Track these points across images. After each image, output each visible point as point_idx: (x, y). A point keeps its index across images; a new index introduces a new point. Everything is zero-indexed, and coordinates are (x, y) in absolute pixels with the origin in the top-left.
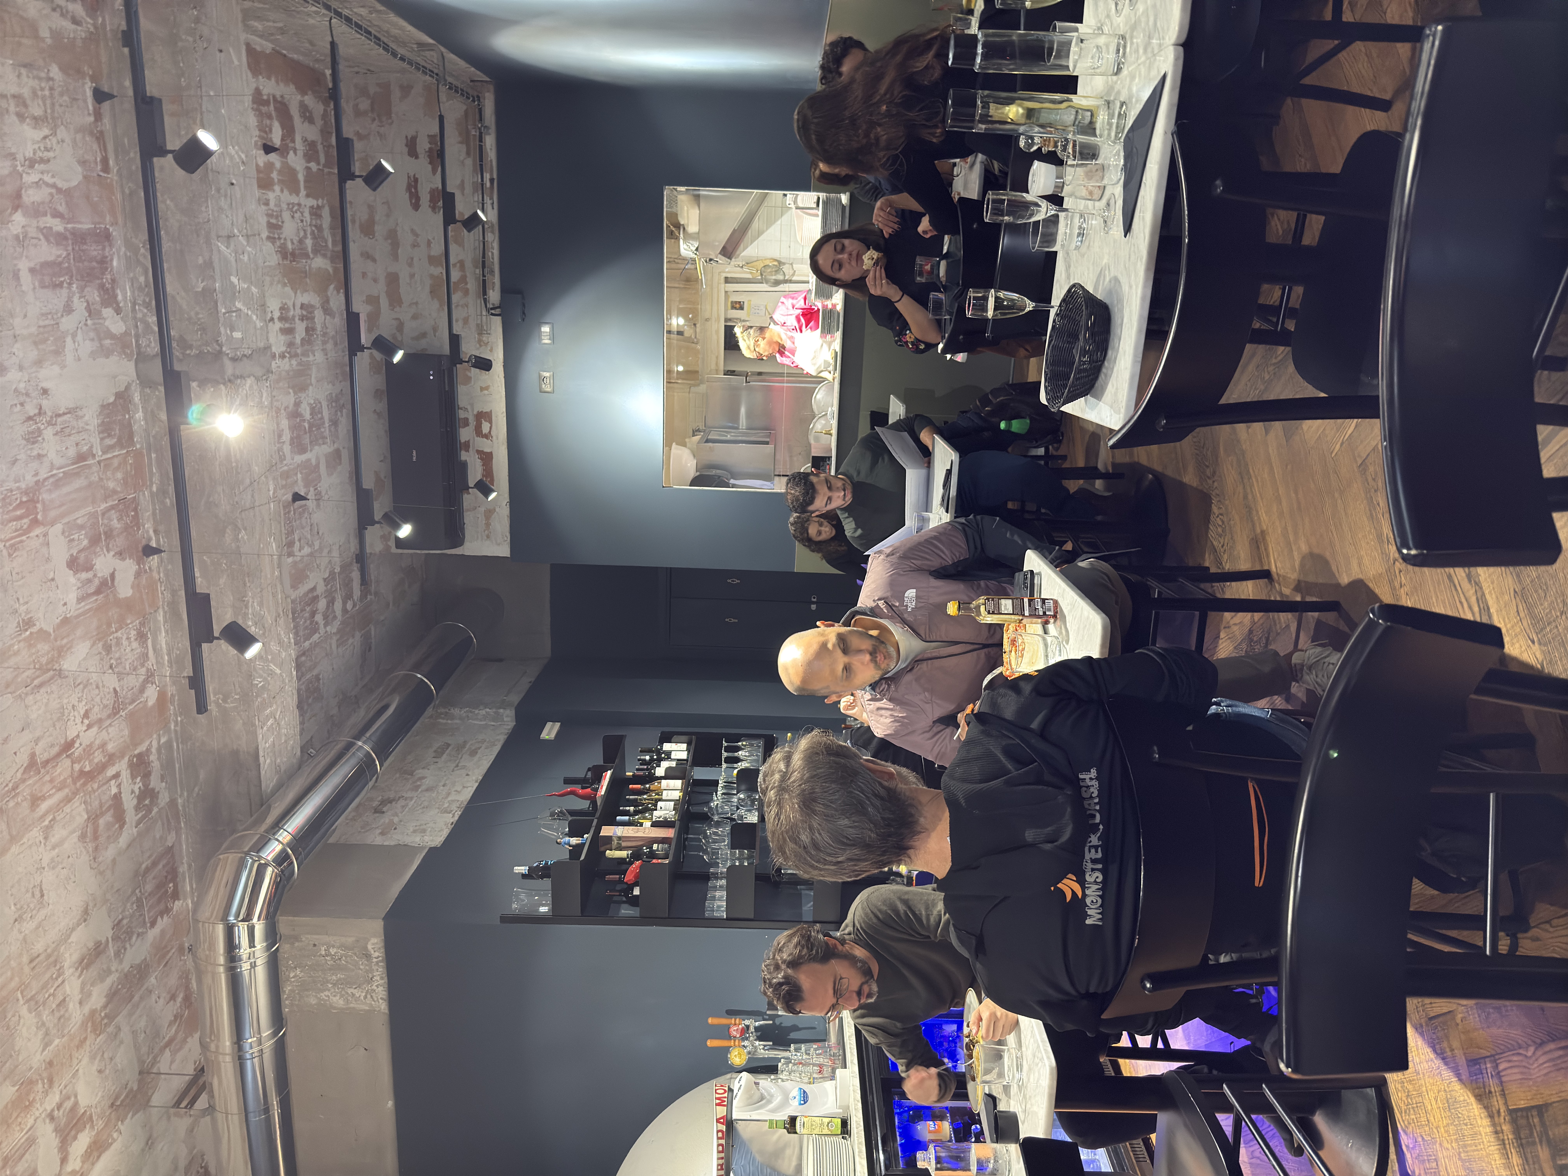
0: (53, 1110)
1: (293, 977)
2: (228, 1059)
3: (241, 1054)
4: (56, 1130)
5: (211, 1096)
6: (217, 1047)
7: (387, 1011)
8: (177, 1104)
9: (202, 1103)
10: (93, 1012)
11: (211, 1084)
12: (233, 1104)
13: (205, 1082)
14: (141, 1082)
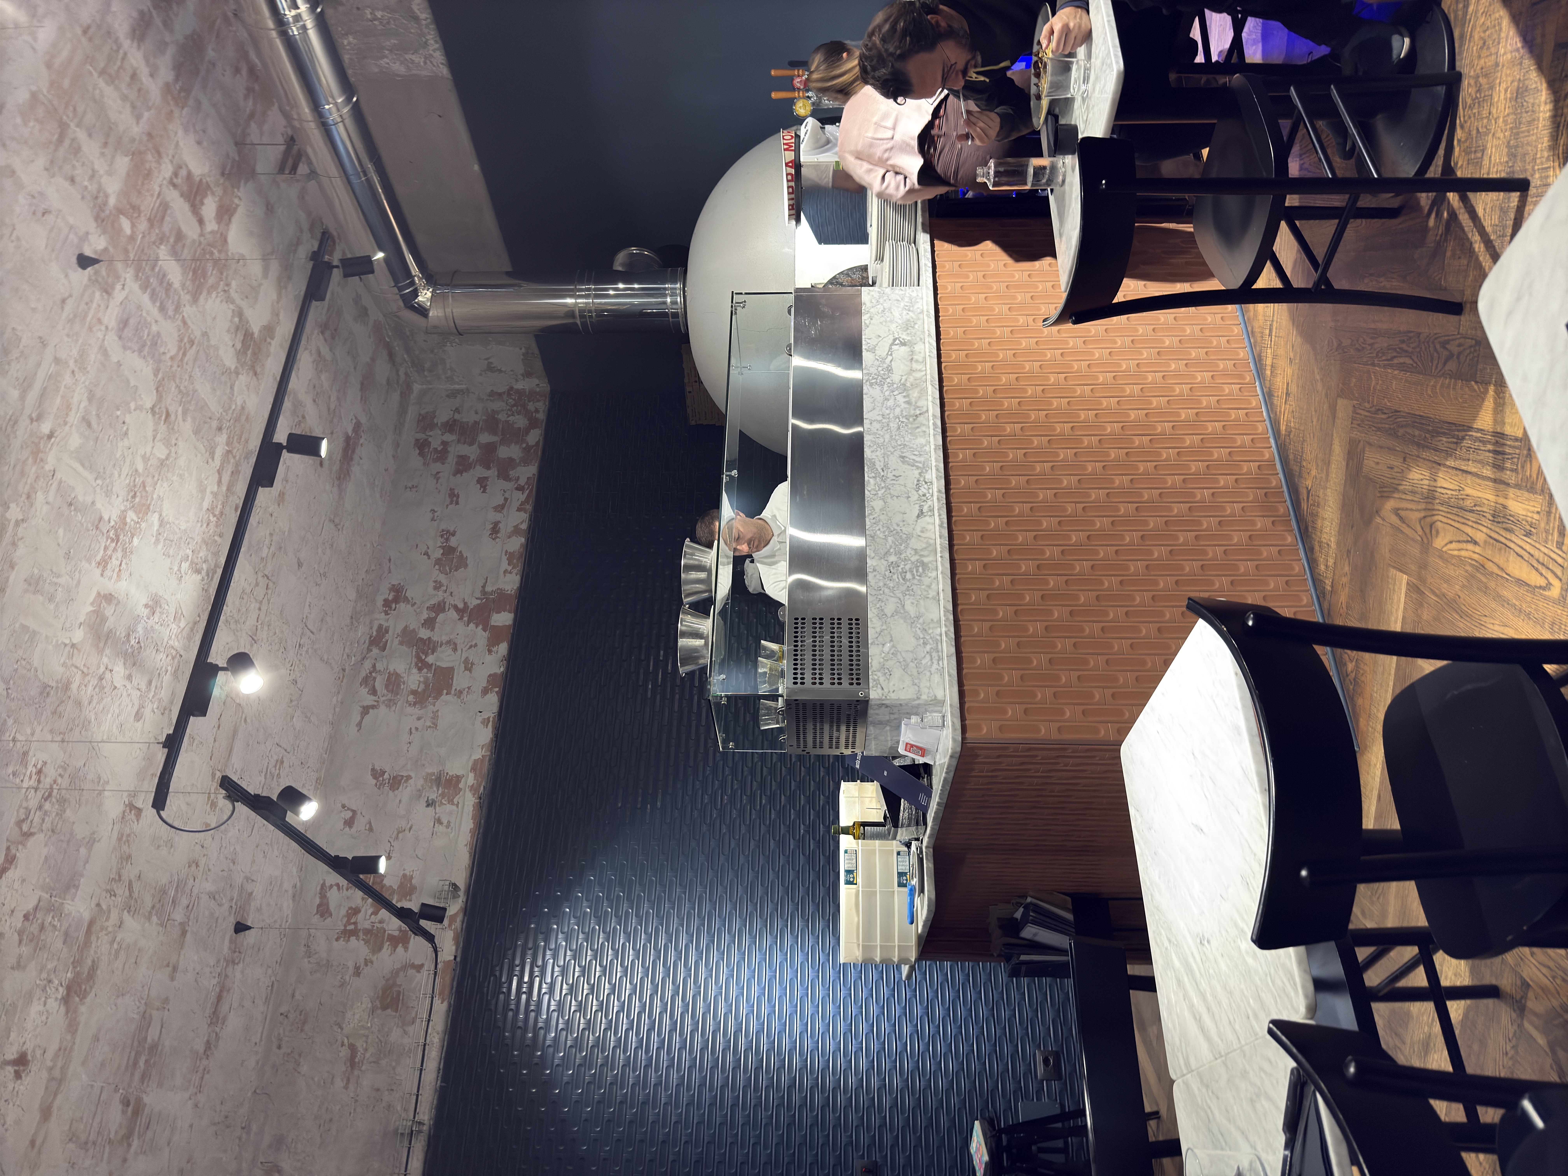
0: (171, 179)
1: (347, 43)
2: (312, 125)
3: (323, 120)
4: (182, 195)
5: (310, 163)
6: (299, 114)
7: (449, 76)
8: (281, 170)
9: (303, 169)
10: (167, 85)
11: (306, 152)
12: (333, 170)
13: (299, 150)
14: (239, 152)
